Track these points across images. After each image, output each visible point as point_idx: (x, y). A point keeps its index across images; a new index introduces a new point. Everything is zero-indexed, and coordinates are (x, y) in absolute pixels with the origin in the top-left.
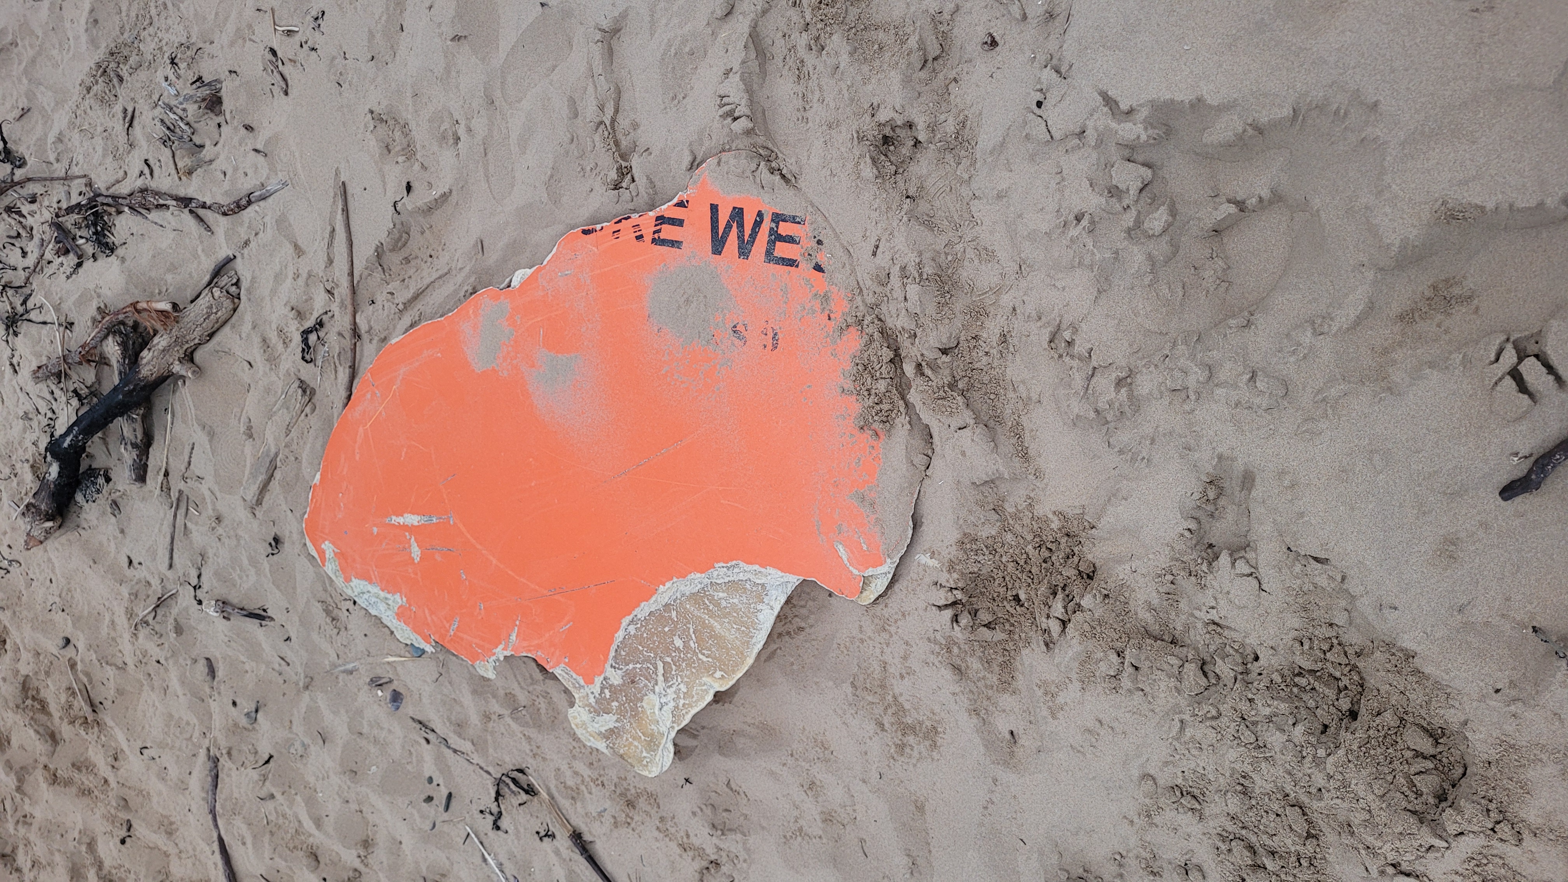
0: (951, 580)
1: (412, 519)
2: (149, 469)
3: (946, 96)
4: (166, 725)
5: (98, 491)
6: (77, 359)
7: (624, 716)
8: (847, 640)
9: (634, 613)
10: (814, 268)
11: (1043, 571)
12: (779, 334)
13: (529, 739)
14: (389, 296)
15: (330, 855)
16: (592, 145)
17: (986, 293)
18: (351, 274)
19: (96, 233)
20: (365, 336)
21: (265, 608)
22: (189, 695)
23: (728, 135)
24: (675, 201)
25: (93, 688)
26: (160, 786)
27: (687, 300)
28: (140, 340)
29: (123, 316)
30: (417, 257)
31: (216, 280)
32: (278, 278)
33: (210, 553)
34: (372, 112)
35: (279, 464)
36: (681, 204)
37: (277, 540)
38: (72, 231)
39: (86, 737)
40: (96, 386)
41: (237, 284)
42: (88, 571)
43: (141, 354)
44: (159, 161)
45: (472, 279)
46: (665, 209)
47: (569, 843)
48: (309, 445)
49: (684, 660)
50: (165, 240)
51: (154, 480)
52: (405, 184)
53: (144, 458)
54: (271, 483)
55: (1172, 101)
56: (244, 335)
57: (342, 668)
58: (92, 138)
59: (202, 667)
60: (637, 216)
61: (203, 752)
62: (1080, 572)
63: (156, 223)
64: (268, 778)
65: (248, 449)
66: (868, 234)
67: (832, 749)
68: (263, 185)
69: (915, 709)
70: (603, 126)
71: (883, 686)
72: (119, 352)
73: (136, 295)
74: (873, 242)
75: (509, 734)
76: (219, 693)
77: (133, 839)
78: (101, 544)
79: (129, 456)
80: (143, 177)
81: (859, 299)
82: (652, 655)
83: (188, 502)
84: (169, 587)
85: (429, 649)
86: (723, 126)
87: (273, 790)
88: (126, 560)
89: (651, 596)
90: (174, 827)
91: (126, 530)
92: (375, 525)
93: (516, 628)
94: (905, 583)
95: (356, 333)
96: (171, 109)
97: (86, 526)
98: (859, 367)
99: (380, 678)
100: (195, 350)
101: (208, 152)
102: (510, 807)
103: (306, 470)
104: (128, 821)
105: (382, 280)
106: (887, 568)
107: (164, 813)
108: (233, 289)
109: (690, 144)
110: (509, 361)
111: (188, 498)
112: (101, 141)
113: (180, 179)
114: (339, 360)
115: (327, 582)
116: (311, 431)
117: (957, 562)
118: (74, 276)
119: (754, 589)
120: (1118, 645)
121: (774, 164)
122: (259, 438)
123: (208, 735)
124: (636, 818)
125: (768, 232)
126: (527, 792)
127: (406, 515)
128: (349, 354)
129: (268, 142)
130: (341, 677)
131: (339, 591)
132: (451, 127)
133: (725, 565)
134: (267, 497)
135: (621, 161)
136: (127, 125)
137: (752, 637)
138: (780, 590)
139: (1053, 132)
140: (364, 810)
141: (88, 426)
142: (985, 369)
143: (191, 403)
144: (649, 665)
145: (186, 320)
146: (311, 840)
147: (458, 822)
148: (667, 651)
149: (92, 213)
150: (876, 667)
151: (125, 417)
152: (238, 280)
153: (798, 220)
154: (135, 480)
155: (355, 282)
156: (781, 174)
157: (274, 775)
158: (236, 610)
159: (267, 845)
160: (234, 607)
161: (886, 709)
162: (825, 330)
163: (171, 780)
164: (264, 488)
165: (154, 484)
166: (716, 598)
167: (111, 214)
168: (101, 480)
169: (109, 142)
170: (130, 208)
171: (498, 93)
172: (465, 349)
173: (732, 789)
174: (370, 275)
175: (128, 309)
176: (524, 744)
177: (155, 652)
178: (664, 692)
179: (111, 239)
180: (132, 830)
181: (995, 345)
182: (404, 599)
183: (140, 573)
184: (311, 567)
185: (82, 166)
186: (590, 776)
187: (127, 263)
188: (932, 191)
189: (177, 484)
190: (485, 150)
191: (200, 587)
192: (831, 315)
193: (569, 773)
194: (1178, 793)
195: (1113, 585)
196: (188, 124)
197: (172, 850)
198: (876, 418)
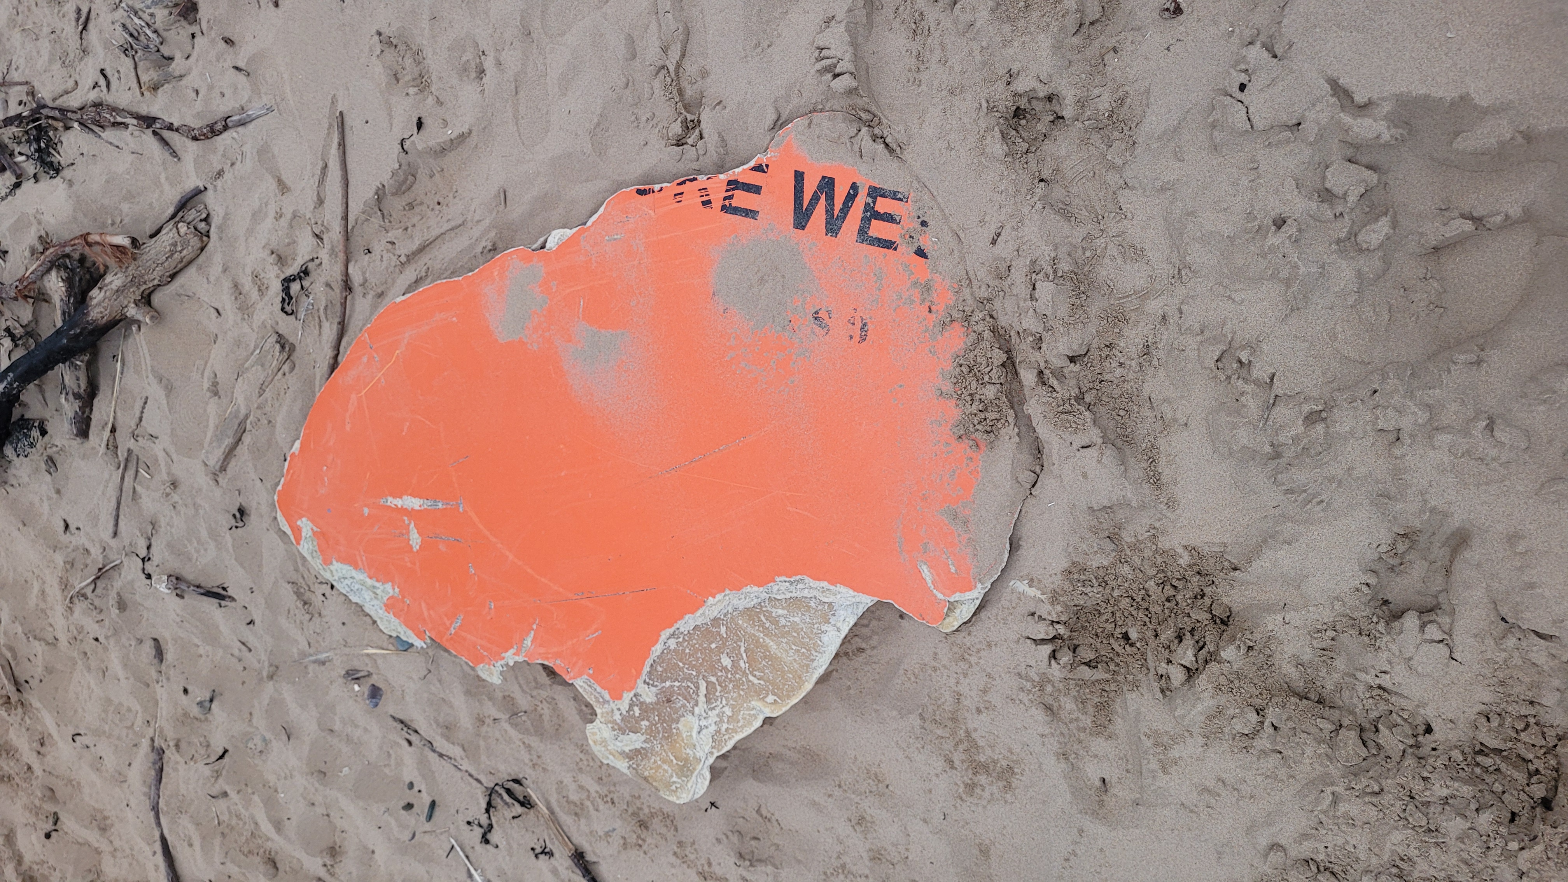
0: (1053, 613)
1: (413, 503)
2: (93, 423)
3: (1101, 67)
4: (104, 711)
5: (32, 445)
6: (13, 294)
7: (655, 738)
8: (917, 666)
9: (676, 626)
10: (916, 253)
11: (1166, 611)
12: (869, 324)
13: (529, 748)
14: (390, 246)
15: (290, 863)
16: (650, 92)
17: (1127, 296)
18: (345, 218)
19: (39, 150)
20: (358, 290)
21: (225, 586)
22: (132, 680)
23: (823, 93)
24: (752, 164)
25: (17, 664)
26: (94, 777)
27: (762, 279)
28: (88, 276)
29: (71, 248)
30: (422, 203)
31: (181, 214)
32: (257, 216)
33: (163, 522)
34: (379, 34)
35: (248, 427)
36: (759, 168)
37: (242, 511)
38: (10, 146)
39: (8, 718)
40: (33, 325)
41: (206, 220)
42: (15, 533)
43: (91, 294)
44: (118, 72)
45: (492, 234)
46: (739, 173)
47: (569, 862)
48: (285, 409)
49: (731, 681)
50: (122, 163)
51: (98, 437)
52: (415, 120)
53: (87, 410)
54: (238, 448)
55: (1427, 97)
56: (212, 279)
57: (313, 658)
58: (37, 39)
59: (148, 648)
60: (705, 178)
61: (145, 743)
62: (1213, 616)
63: (111, 143)
64: (221, 774)
65: (213, 408)
66: (987, 219)
67: (887, 782)
68: (243, 109)
69: (990, 746)
70: (664, 72)
71: (954, 719)
72: (63, 289)
73: (86, 225)
74: (993, 229)
75: (505, 740)
76: (168, 679)
77: (60, 833)
78: (32, 504)
79: (70, 407)
80: (97, 89)
81: (967, 291)
82: (694, 673)
83: (137, 463)
84: (112, 556)
85: (418, 643)
86: (820, 82)
87: (227, 788)
88: (62, 524)
89: (697, 609)
90: (109, 822)
91: (63, 491)
92: (368, 506)
93: (532, 632)
94: (995, 611)
95: (347, 286)
96: (136, 13)
97: (14, 482)
98: (963, 368)
99: (358, 671)
100: (152, 291)
101: (178, 66)
102: (502, 820)
103: (281, 435)
104: (55, 813)
105: (380, 226)
106: (976, 594)
107: (96, 806)
108: (202, 226)
109: (776, 101)
110: (540, 332)
111: (138, 459)
112: (48, 44)
113: (143, 94)
114: (326, 314)
115: (299, 560)
116: (289, 392)
117: (1061, 593)
118: (10, 198)
119: (820, 607)
120: (1258, 702)
121: (877, 131)
122: (226, 396)
123: (152, 723)
124: (649, 840)
125: (862, 208)
126: (522, 804)
127: (405, 497)
128: (338, 308)
129: (251, 60)
130: (311, 668)
131: (314, 573)
132: (475, 58)
133: (787, 579)
134: (233, 463)
135: (685, 113)
136: (80, 28)
137: (813, 660)
138: (850, 611)
139: (1254, 121)
140: (332, 814)
141: (26, 372)
142: (1115, 382)
143: (146, 352)
144: (689, 684)
145: (145, 257)
146: (269, 844)
147: (441, 834)
148: (712, 670)
149: (35, 127)
150: (948, 698)
151: (67, 363)
152: (208, 215)
153: (899, 196)
154: (77, 435)
155: (350, 227)
156: (885, 142)
157: (228, 772)
158: (192, 588)
159: (217, 848)
160: (189, 584)
161: (957, 744)
162: (924, 323)
163: (107, 771)
164: (230, 454)
165: (98, 441)
166: (774, 615)
167: (56, 129)
168: (35, 433)
169: (57, 46)
170: (80, 123)
171: (536, 24)
172: (487, 315)
173: (761, 816)
174: (367, 220)
175: (77, 241)
176: (523, 752)
177: (93, 629)
178: (704, 715)
179: (56, 158)
180: (59, 823)
181: (1135, 356)
182: (397, 590)
183: (78, 540)
184: (281, 544)
185: (23, 71)
186: (597, 792)
187: (75, 188)
188: (1070, 174)
189: (125, 443)
190: (516, 88)
191: (149, 559)
192: (933, 308)
193: (573, 787)
194: (1314, 868)
195: (1259, 636)
196: (155, 32)
197: (104, 846)
198: (978, 427)
